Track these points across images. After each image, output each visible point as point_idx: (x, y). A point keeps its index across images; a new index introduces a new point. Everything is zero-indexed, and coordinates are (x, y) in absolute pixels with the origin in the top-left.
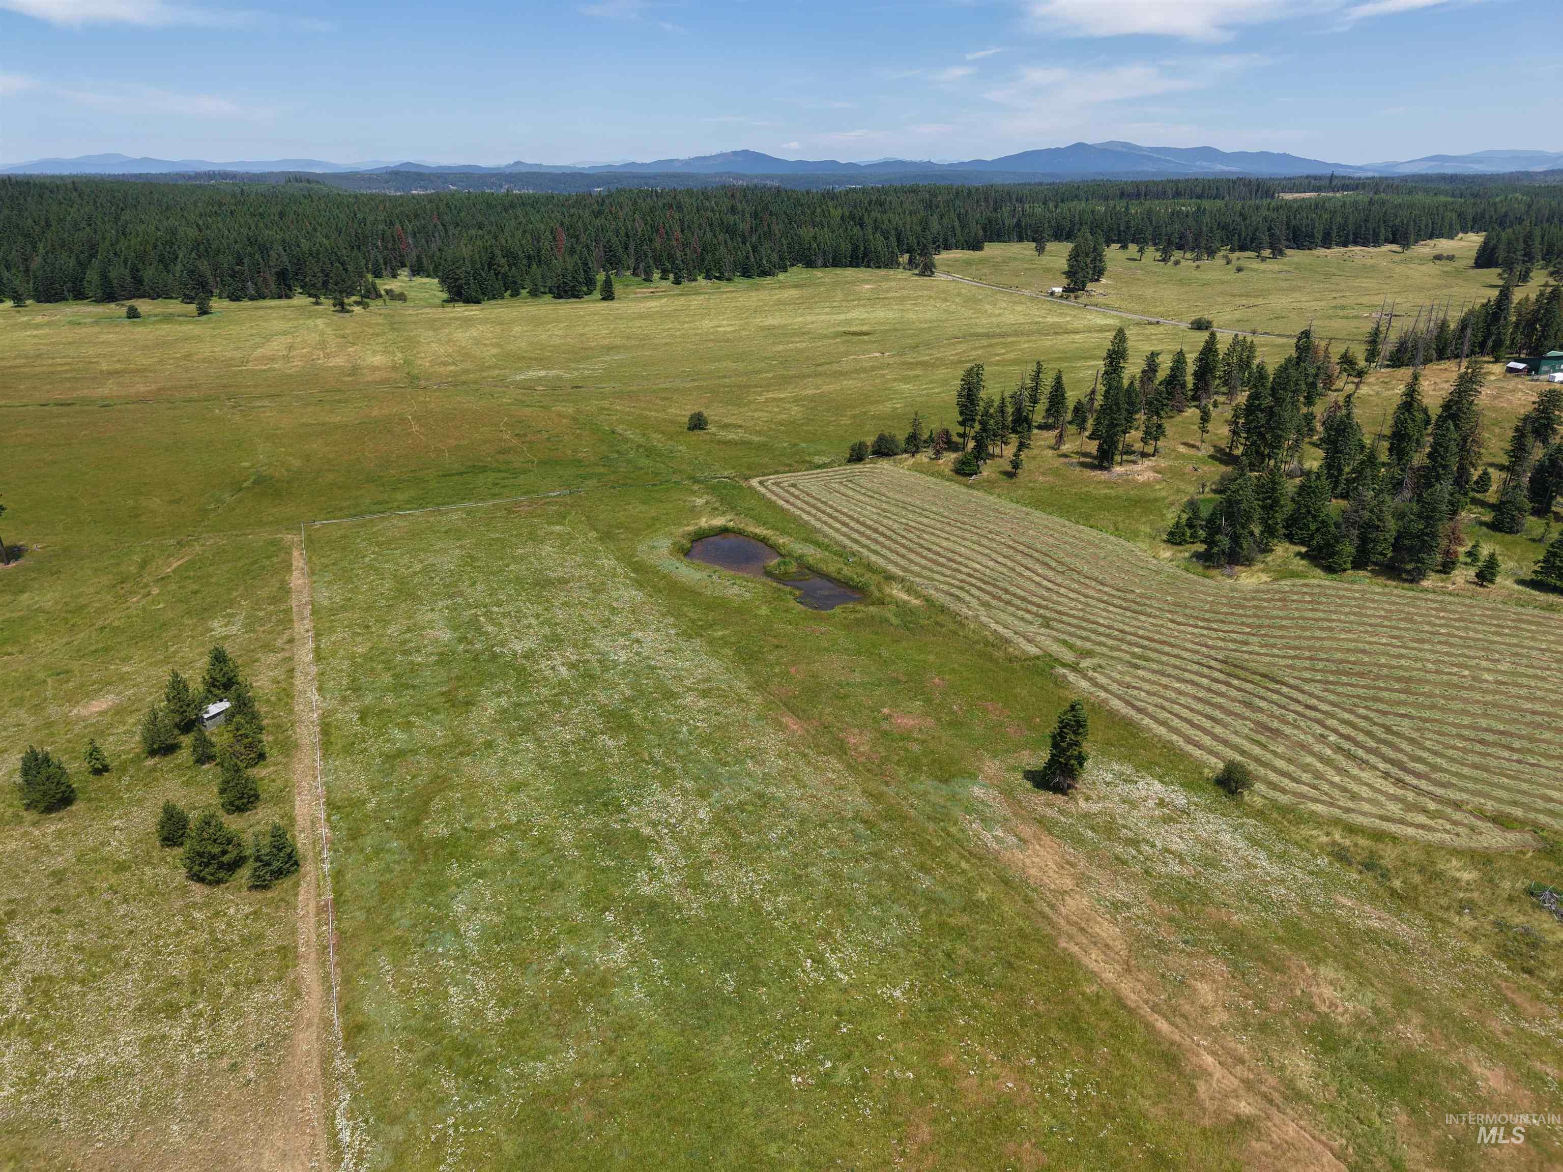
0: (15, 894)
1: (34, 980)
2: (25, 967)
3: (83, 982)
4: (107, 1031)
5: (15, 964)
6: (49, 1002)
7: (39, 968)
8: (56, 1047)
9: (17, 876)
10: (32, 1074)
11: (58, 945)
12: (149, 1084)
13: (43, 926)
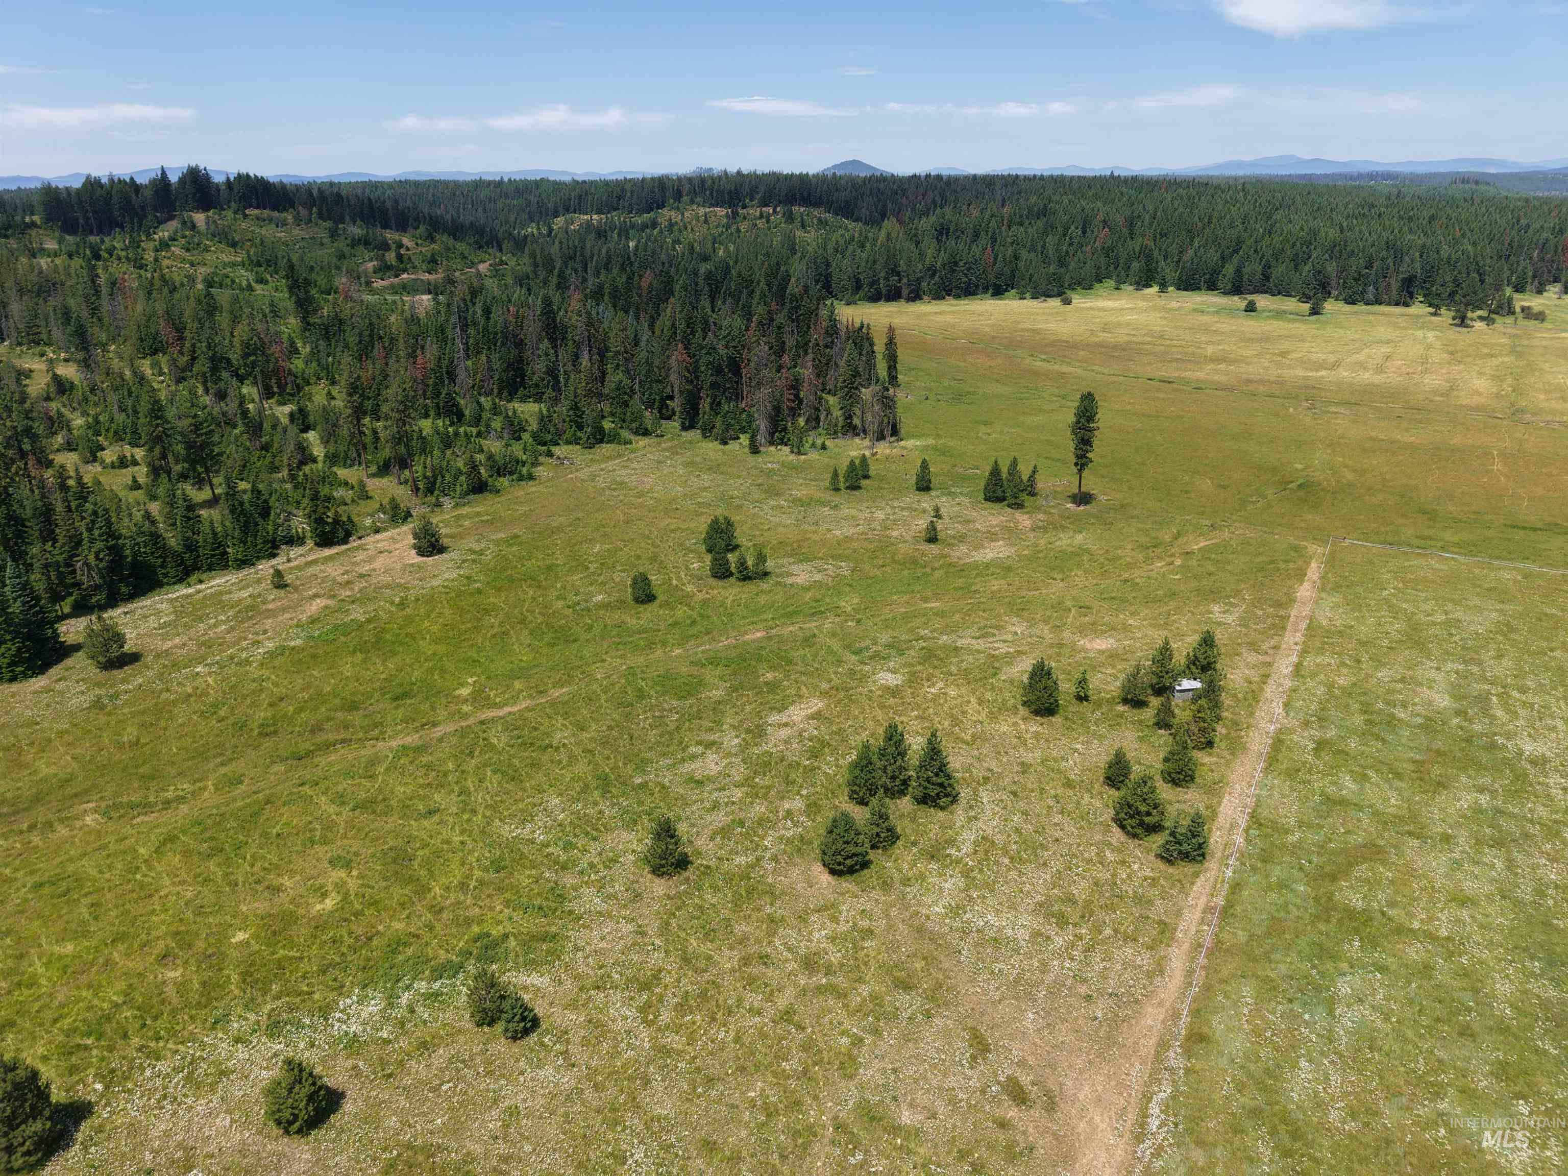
0: (993, 765)
1: (983, 838)
2: (980, 825)
3: (1012, 859)
4: (1013, 907)
5: (976, 818)
6: (986, 860)
7: (989, 832)
8: (978, 897)
9: (999, 753)
10: (958, 907)
11: (1006, 820)
12: (1026, 968)
13: (1002, 801)
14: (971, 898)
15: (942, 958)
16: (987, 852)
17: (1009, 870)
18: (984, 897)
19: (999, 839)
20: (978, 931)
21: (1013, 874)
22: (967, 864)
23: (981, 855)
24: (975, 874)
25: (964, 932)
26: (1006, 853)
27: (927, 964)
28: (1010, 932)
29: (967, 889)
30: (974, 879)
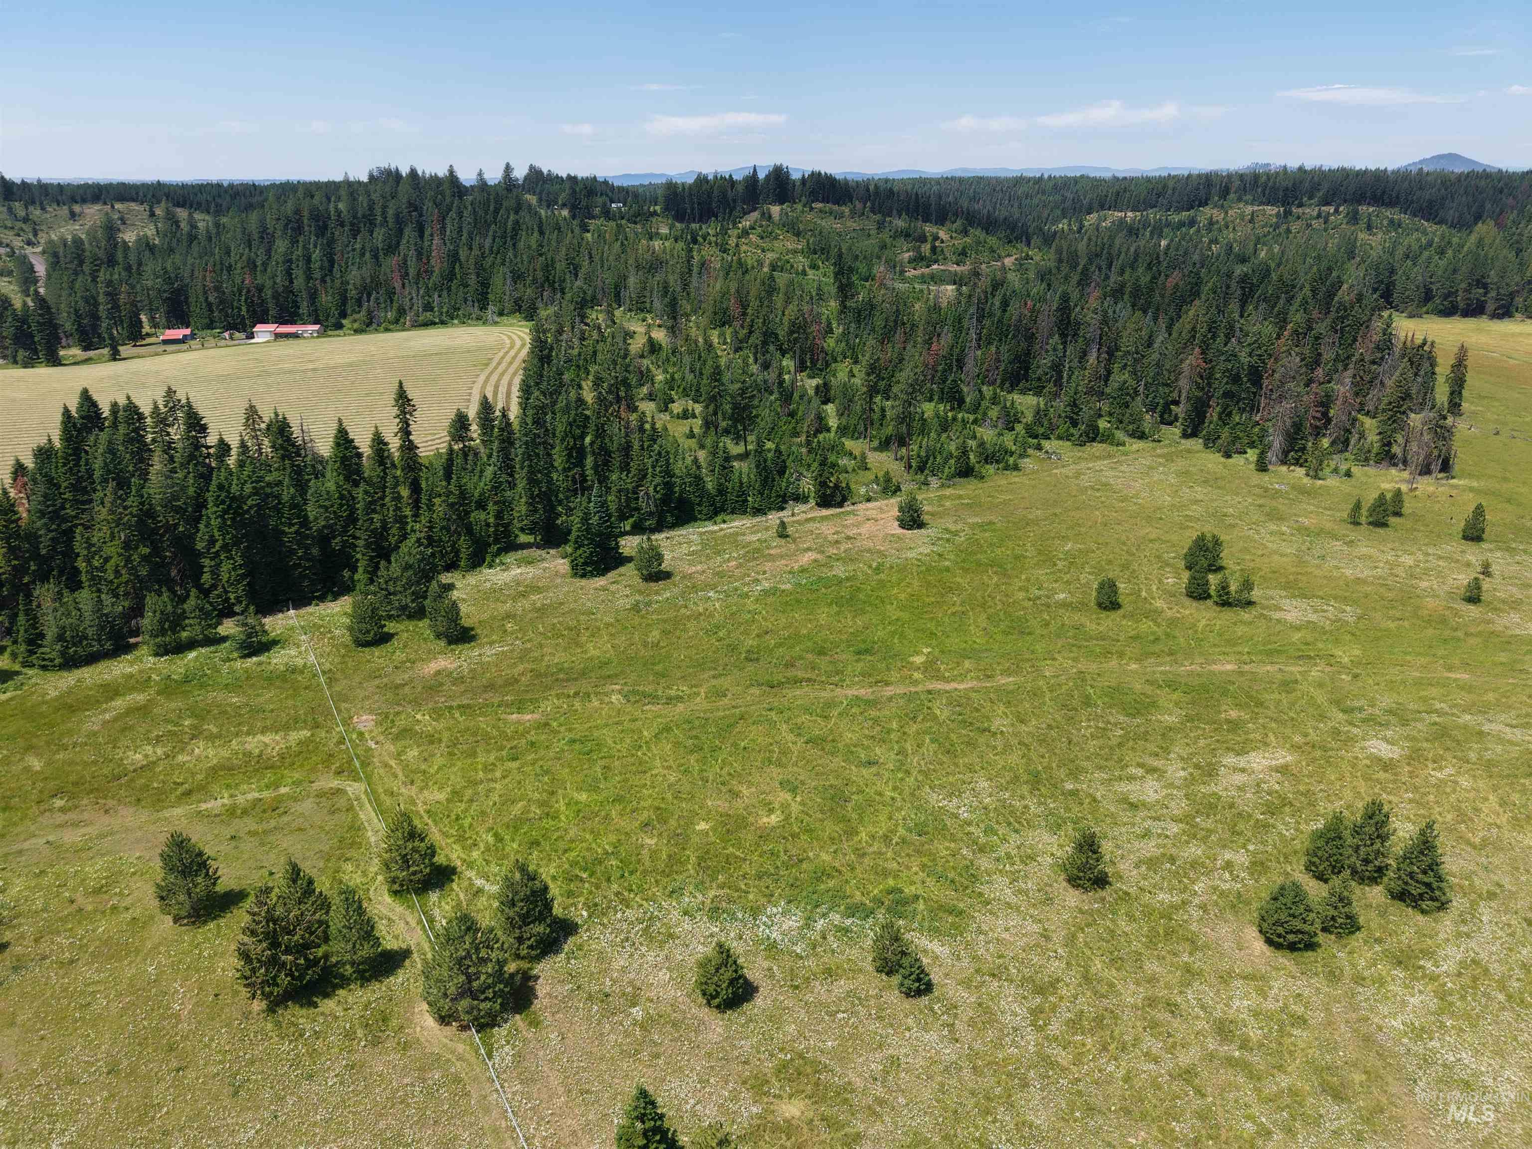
14: (1442, 1026)
15: (1390, 1079)
16: (1475, 979)
17: (1503, 1009)
18: (1461, 1030)
19: (1495, 968)
20: (1445, 1066)
21: (1507, 1015)
22: (1445, 984)
23: (1466, 980)
24: (1454, 998)
25: (1425, 1060)
26: (1503, 988)
27: (1368, 1079)
28: (1490, 1082)
29: (1440, 1012)
30: (1451, 1004)
